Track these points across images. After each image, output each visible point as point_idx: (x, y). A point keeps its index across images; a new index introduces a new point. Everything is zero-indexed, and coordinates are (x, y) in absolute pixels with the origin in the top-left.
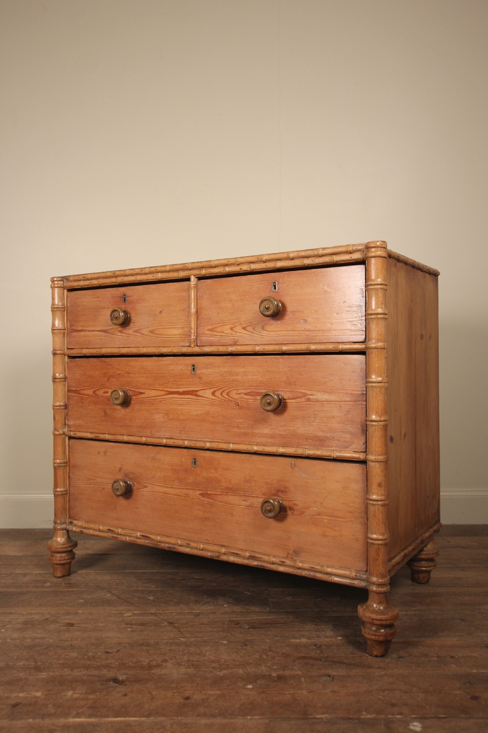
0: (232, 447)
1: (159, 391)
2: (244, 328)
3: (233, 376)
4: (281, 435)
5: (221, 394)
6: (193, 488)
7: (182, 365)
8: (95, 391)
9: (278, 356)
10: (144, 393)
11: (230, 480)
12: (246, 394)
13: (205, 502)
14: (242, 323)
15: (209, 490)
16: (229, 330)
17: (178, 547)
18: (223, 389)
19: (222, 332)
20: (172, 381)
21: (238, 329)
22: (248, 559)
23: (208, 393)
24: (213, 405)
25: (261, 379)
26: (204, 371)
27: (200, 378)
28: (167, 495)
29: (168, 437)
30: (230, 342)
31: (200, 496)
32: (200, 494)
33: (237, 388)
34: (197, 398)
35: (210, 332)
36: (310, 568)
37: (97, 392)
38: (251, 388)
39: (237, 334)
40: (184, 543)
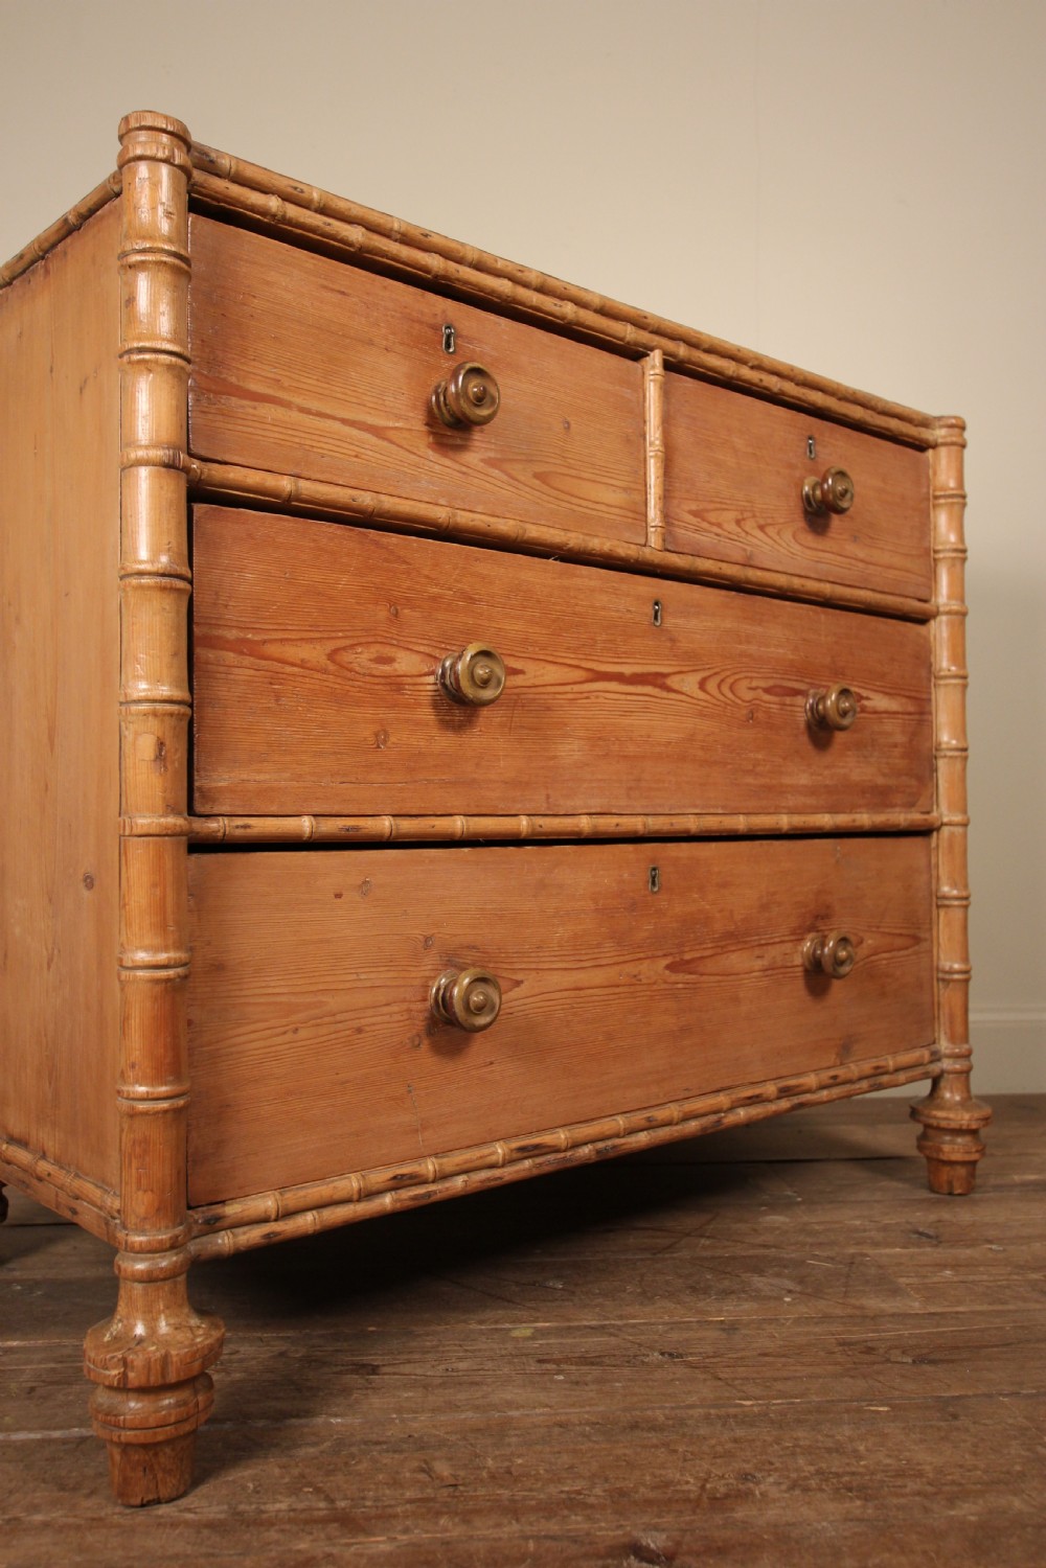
0: (740, 823)
1: (566, 669)
2: (761, 528)
3: (740, 643)
4: (826, 786)
5: (719, 686)
6: (650, 954)
7: (628, 595)
8: (336, 651)
9: (819, 609)
10: (521, 672)
11: (731, 911)
12: (767, 691)
13: (680, 986)
14: (758, 514)
15: (687, 949)
16: (734, 524)
17: (622, 1141)
18: (723, 675)
19: (719, 525)
20: (605, 641)
21: (749, 525)
22: (779, 1098)
23: (689, 683)
24: (702, 715)
25: (791, 657)
26: (680, 621)
27: (673, 640)
28: (582, 993)
29: (599, 810)
30: (738, 556)
31: (667, 972)
32: (668, 967)
33: (750, 674)
34: (665, 694)
35: (694, 520)
36: (872, 1071)
37: (347, 657)
38: (775, 675)
39: (749, 538)
40: (638, 1118)
